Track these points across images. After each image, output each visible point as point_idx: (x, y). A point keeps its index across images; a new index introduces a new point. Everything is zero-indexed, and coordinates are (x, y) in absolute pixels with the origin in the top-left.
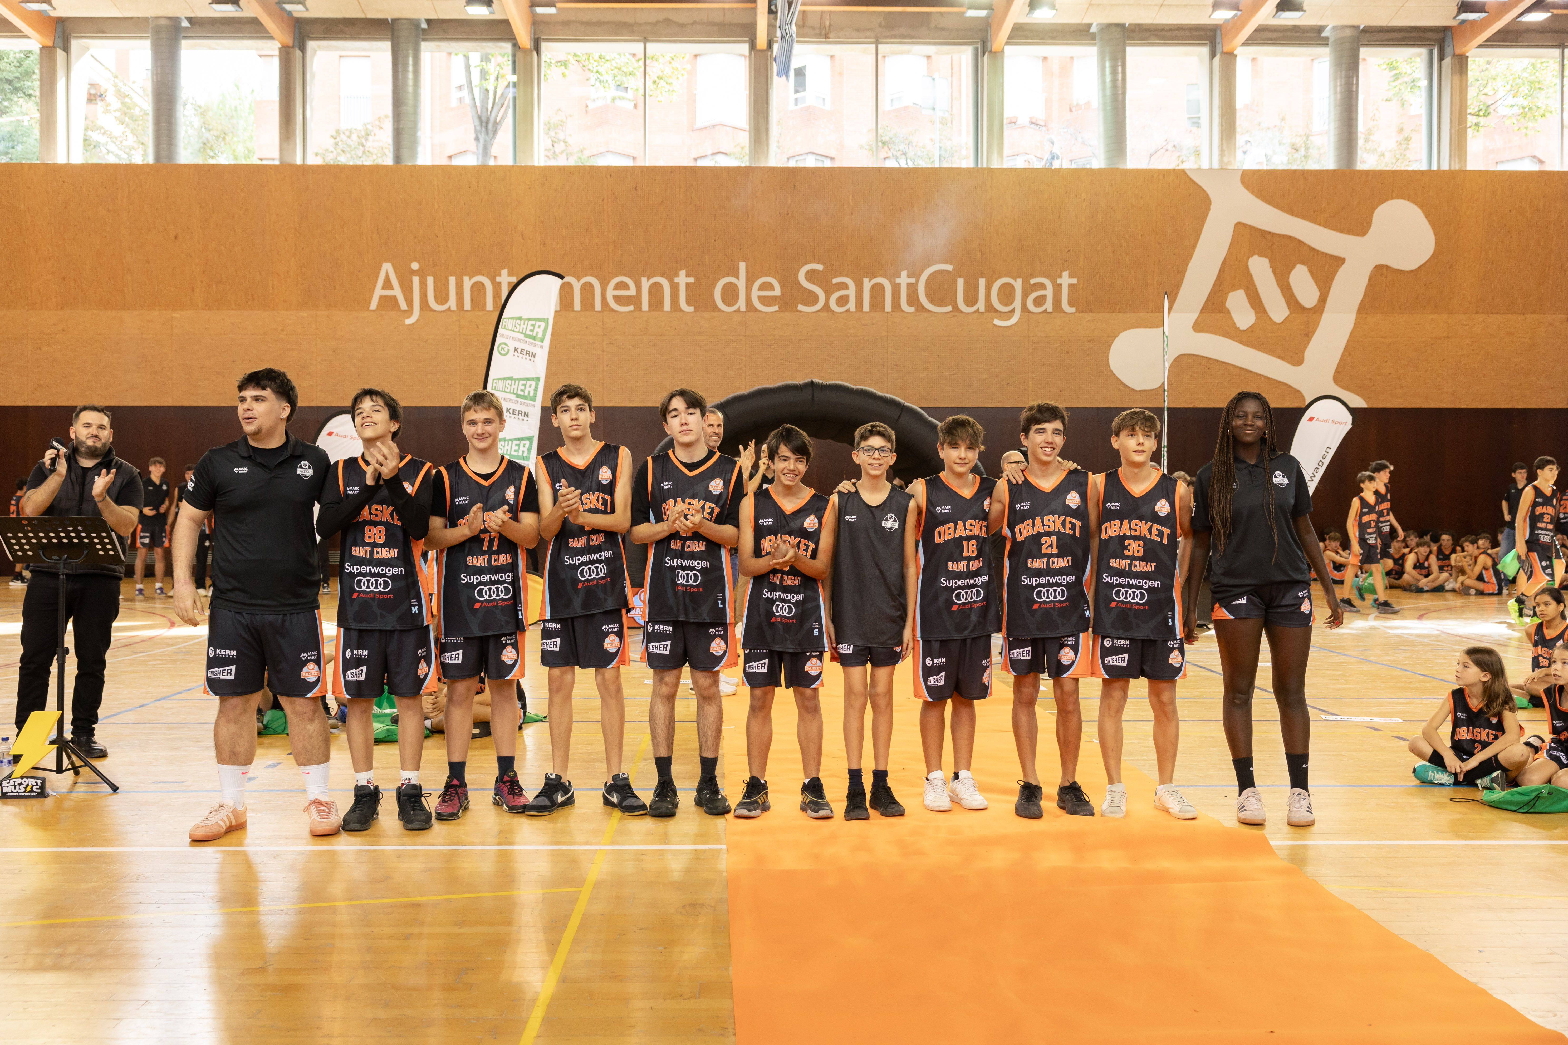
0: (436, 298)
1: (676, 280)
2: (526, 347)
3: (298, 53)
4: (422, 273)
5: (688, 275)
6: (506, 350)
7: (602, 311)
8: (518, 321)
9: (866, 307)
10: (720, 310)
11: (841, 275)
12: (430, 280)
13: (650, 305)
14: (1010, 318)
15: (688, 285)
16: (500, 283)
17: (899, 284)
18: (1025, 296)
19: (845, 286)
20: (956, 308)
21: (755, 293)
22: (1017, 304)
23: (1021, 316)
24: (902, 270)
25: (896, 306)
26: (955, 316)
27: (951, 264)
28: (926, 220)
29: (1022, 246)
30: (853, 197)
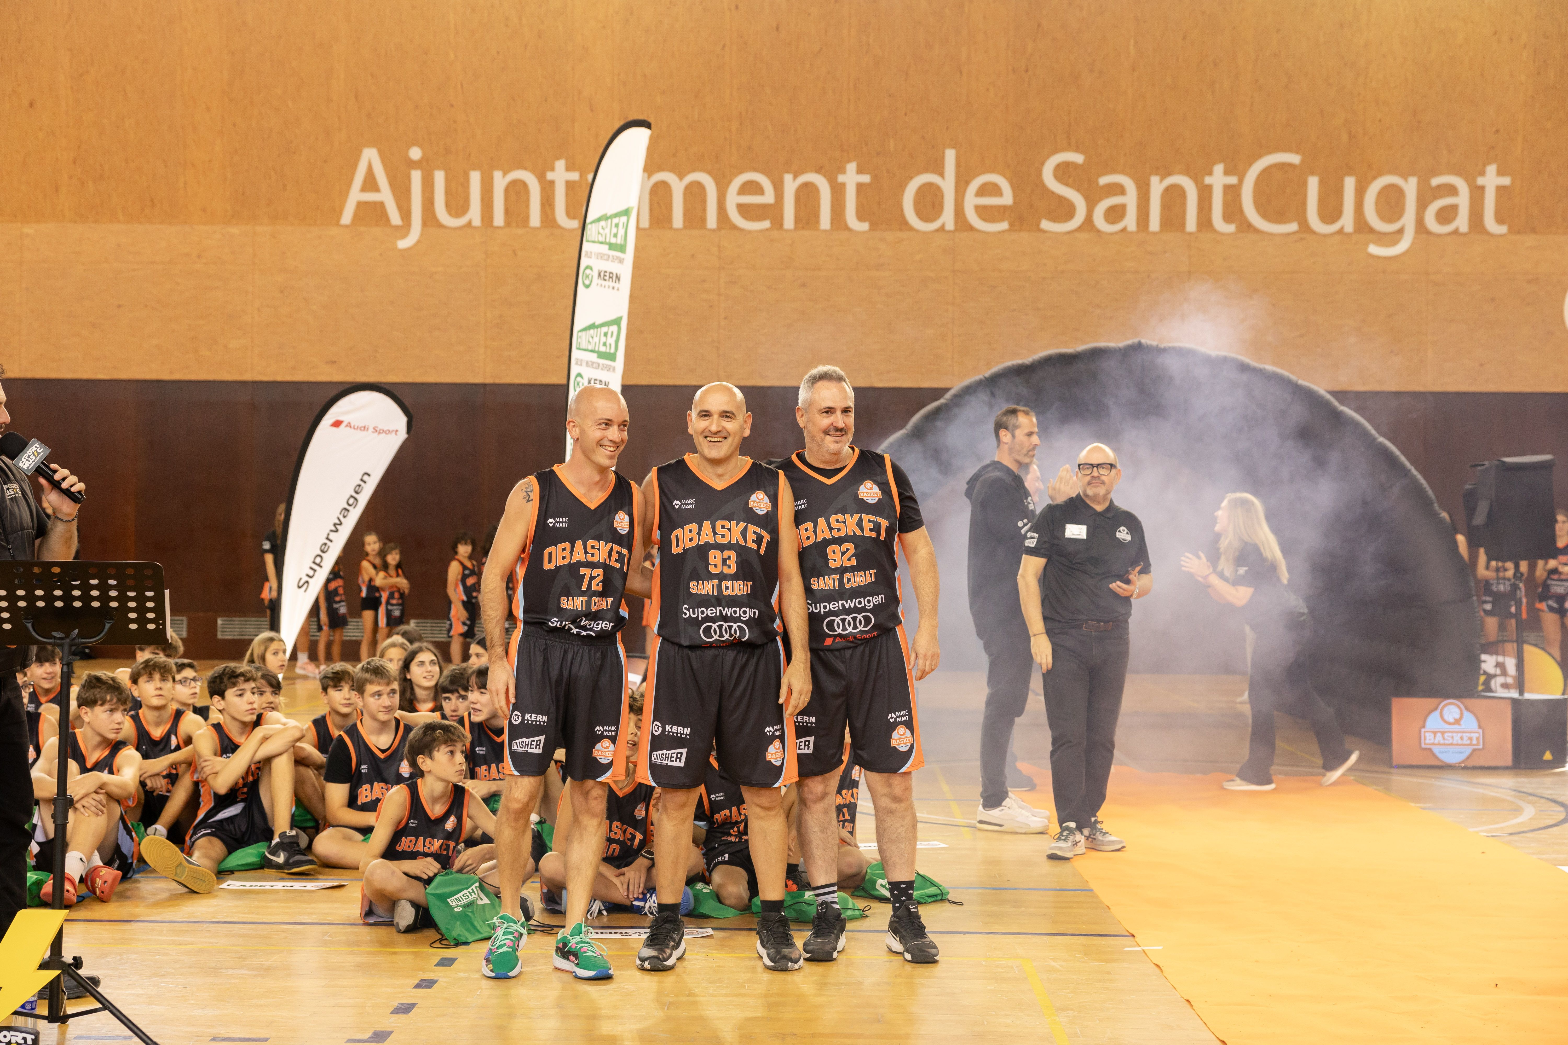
0: (448, 205)
1: (841, 178)
4: (427, 167)
5: (860, 171)
7: (719, 228)
9: (1155, 224)
10: (911, 229)
11: (1114, 171)
12: (439, 177)
13: (797, 220)
14: (1396, 243)
15: (860, 186)
16: (552, 183)
17: (1209, 188)
18: (1422, 205)
19: (1119, 189)
20: (1304, 225)
21: (971, 201)
22: (1409, 219)
23: (1415, 239)
24: (1215, 163)
25: (1204, 221)
26: (1302, 239)
27: (1297, 152)
28: (1257, 80)
29: (1419, 122)
30: (1136, 42)
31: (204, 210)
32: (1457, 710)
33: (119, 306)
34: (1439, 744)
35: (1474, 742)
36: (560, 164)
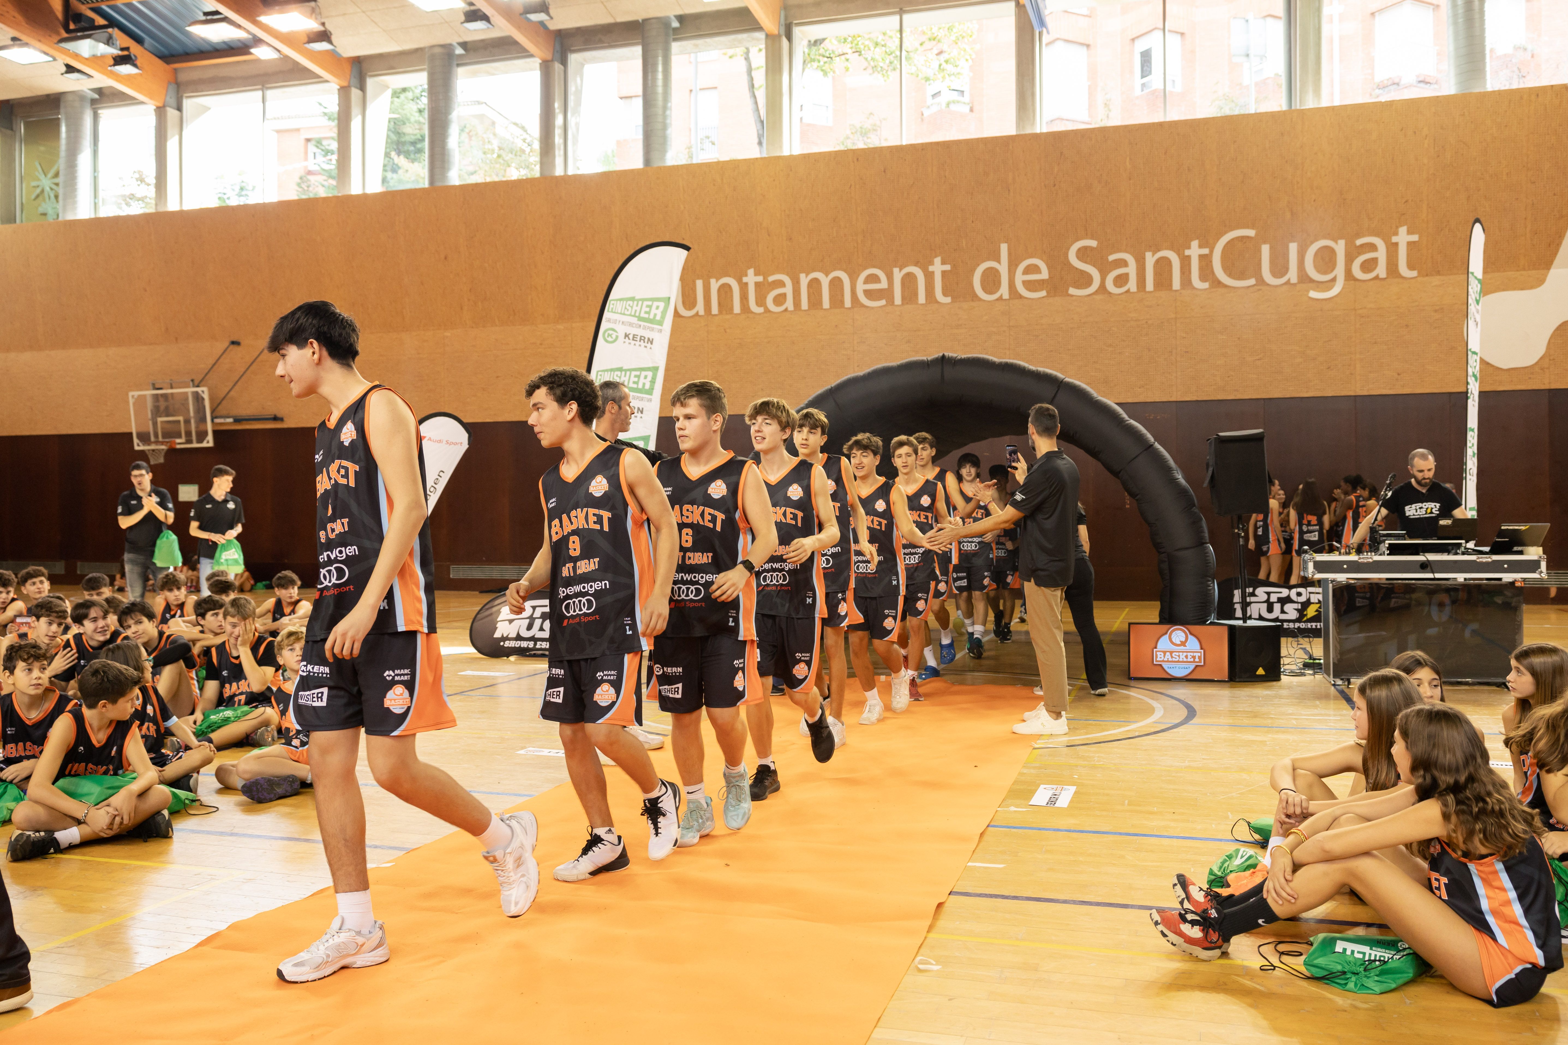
1: (931, 268)
2: (640, 332)
3: (558, 66)
5: (943, 263)
6: (614, 337)
7: (853, 307)
8: (630, 302)
9: (1150, 286)
10: (980, 300)
11: (1119, 251)
13: (903, 298)
14: (1330, 289)
15: (944, 273)
16: (746, 284)
17: (1189, 257)
18: (1349, 260)
19: (1124, 263)
20: (1261, 281)
21: (1019, 278)
22: (1340, 271)
23: (1344, 284)
24: (1192, 240)
25: (1186, 281)
26: (1259, 290)
27: (1253, 228)
28: (1220, 179)
29: (1345, 199)
30: (1130, 159)
31: (543, 315)
32: (1183, 635)
34: (1168, 661)
35: (1197, 660)
36: (751, 272)
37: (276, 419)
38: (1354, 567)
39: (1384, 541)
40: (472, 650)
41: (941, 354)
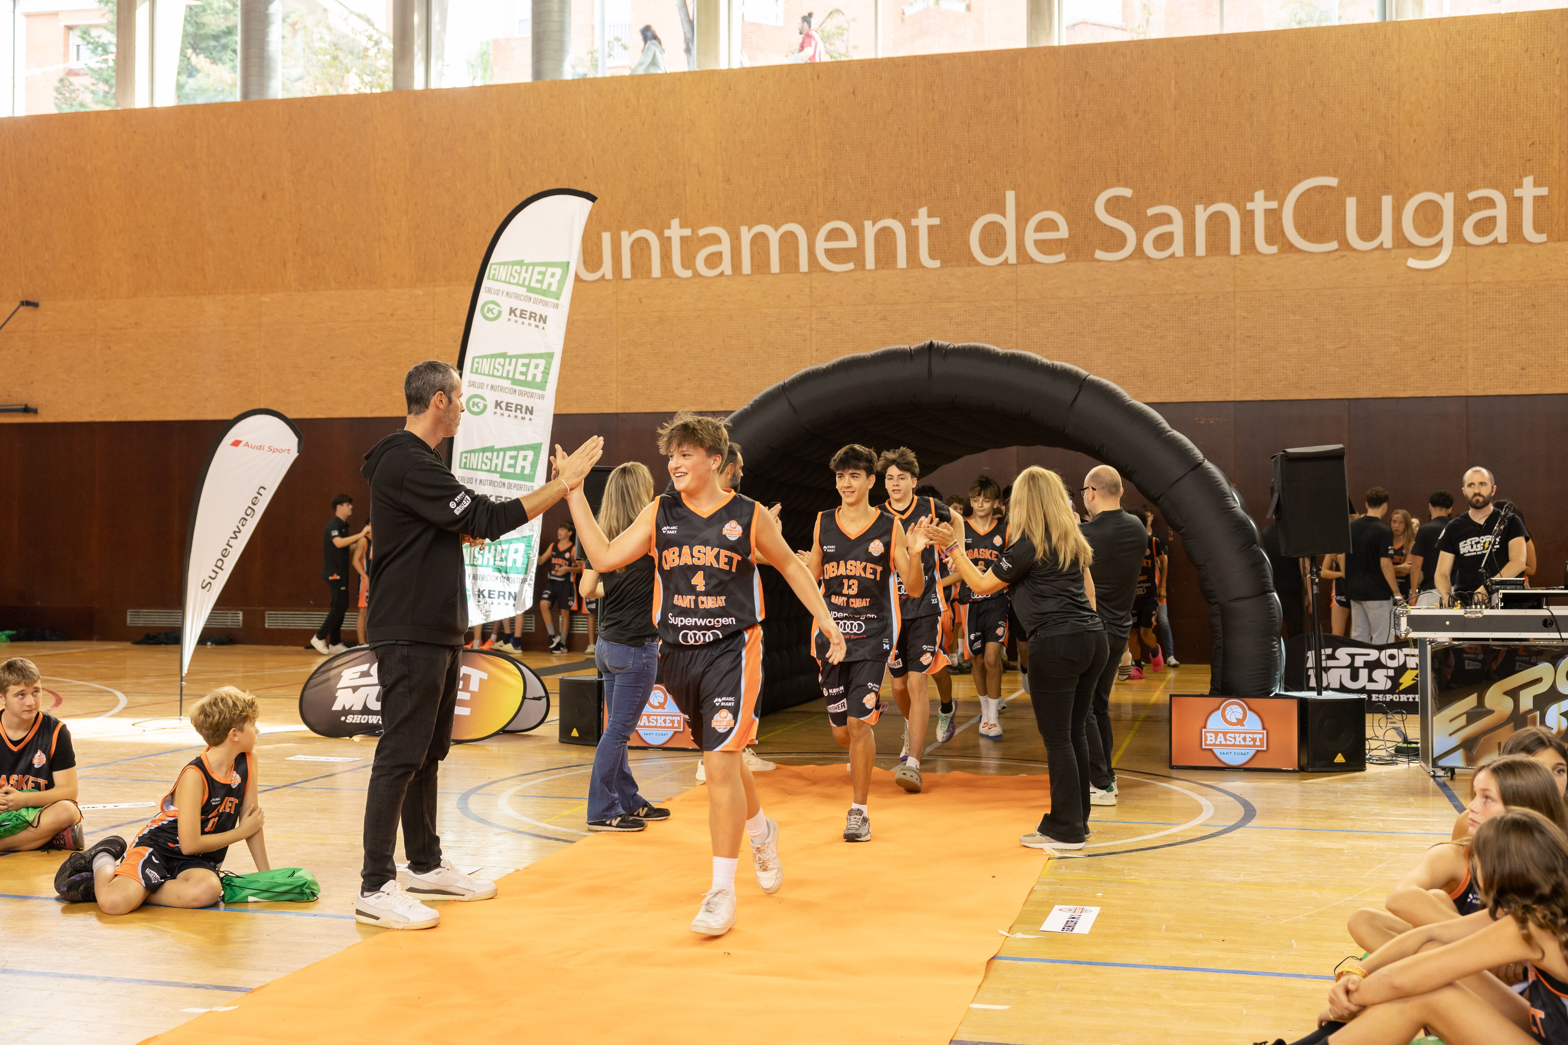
1: (914, 222)
2: (530, 307)
5: (930, 215)
6: (496, 312)
7: (810, 272)
8: (518, 268)
9: (1201, 249)
10: (978, 264)
11: (1161, 202)
13: (877, 261)
14: (1434, 256)
15: (931, 228)
16: (669, 238)
17: (1252, 212)
18: (1459, 220)
19: (1167, 219)
20: (1345, 244)
21: (1031, 236)
22: (1447, 233)
23: (1453, 251)
24: (1256, 190)
25: (1248, 245)
26: (1342, 256)
27: (1335, 176)
28: (1293, 111)
29: (1453, 140)
30: (1176, 83)
31: (395, 276)
32: (1241, 710)
33: (332, 358)
34: (1221, 745)
35: (1258, 743)
36: (675, 223)
37: (26, 410)
38: (1459, 623)
39: (1497, 590)
40: (304, 728)
41: (928, 342)
